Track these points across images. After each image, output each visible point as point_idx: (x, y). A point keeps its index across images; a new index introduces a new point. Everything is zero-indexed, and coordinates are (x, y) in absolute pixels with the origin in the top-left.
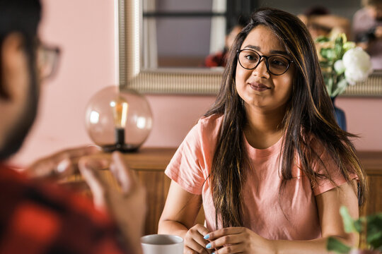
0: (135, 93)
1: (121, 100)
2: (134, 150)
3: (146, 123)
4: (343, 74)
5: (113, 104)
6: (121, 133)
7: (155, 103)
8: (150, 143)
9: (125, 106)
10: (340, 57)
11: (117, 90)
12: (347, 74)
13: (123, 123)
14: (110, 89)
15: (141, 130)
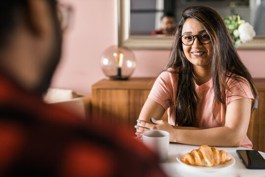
0: (127, 49)
1: (119, 53)
2: (126, 79)
3: (133, 64)
4: (239, 38)
5: (115, 55)
6: (119, 70)
7: (138, 54)
8: (135, 75)
9: (121, 56)
10: (237, 28)
11: (116, 47)
12: (241, 37)
13: (121, 64)
14: (113, 47)
15: (130, 69)
